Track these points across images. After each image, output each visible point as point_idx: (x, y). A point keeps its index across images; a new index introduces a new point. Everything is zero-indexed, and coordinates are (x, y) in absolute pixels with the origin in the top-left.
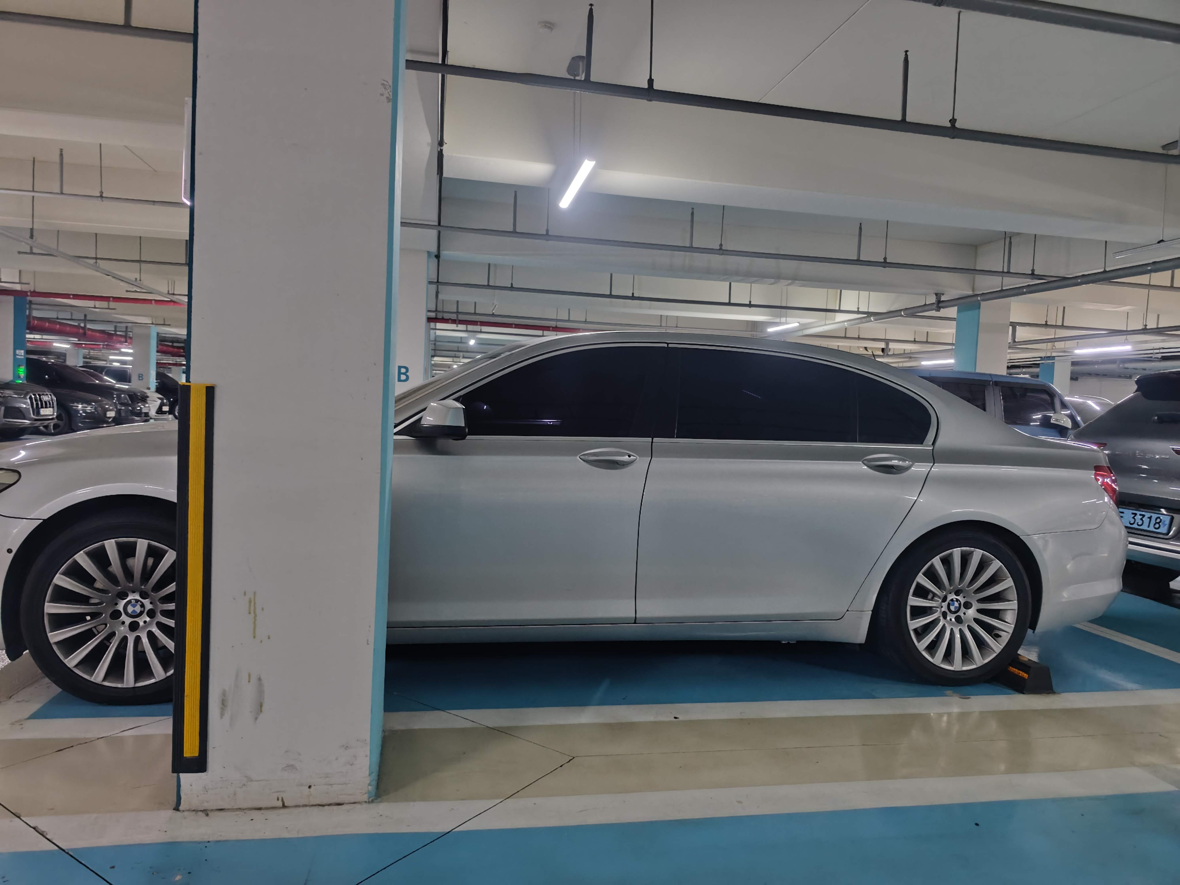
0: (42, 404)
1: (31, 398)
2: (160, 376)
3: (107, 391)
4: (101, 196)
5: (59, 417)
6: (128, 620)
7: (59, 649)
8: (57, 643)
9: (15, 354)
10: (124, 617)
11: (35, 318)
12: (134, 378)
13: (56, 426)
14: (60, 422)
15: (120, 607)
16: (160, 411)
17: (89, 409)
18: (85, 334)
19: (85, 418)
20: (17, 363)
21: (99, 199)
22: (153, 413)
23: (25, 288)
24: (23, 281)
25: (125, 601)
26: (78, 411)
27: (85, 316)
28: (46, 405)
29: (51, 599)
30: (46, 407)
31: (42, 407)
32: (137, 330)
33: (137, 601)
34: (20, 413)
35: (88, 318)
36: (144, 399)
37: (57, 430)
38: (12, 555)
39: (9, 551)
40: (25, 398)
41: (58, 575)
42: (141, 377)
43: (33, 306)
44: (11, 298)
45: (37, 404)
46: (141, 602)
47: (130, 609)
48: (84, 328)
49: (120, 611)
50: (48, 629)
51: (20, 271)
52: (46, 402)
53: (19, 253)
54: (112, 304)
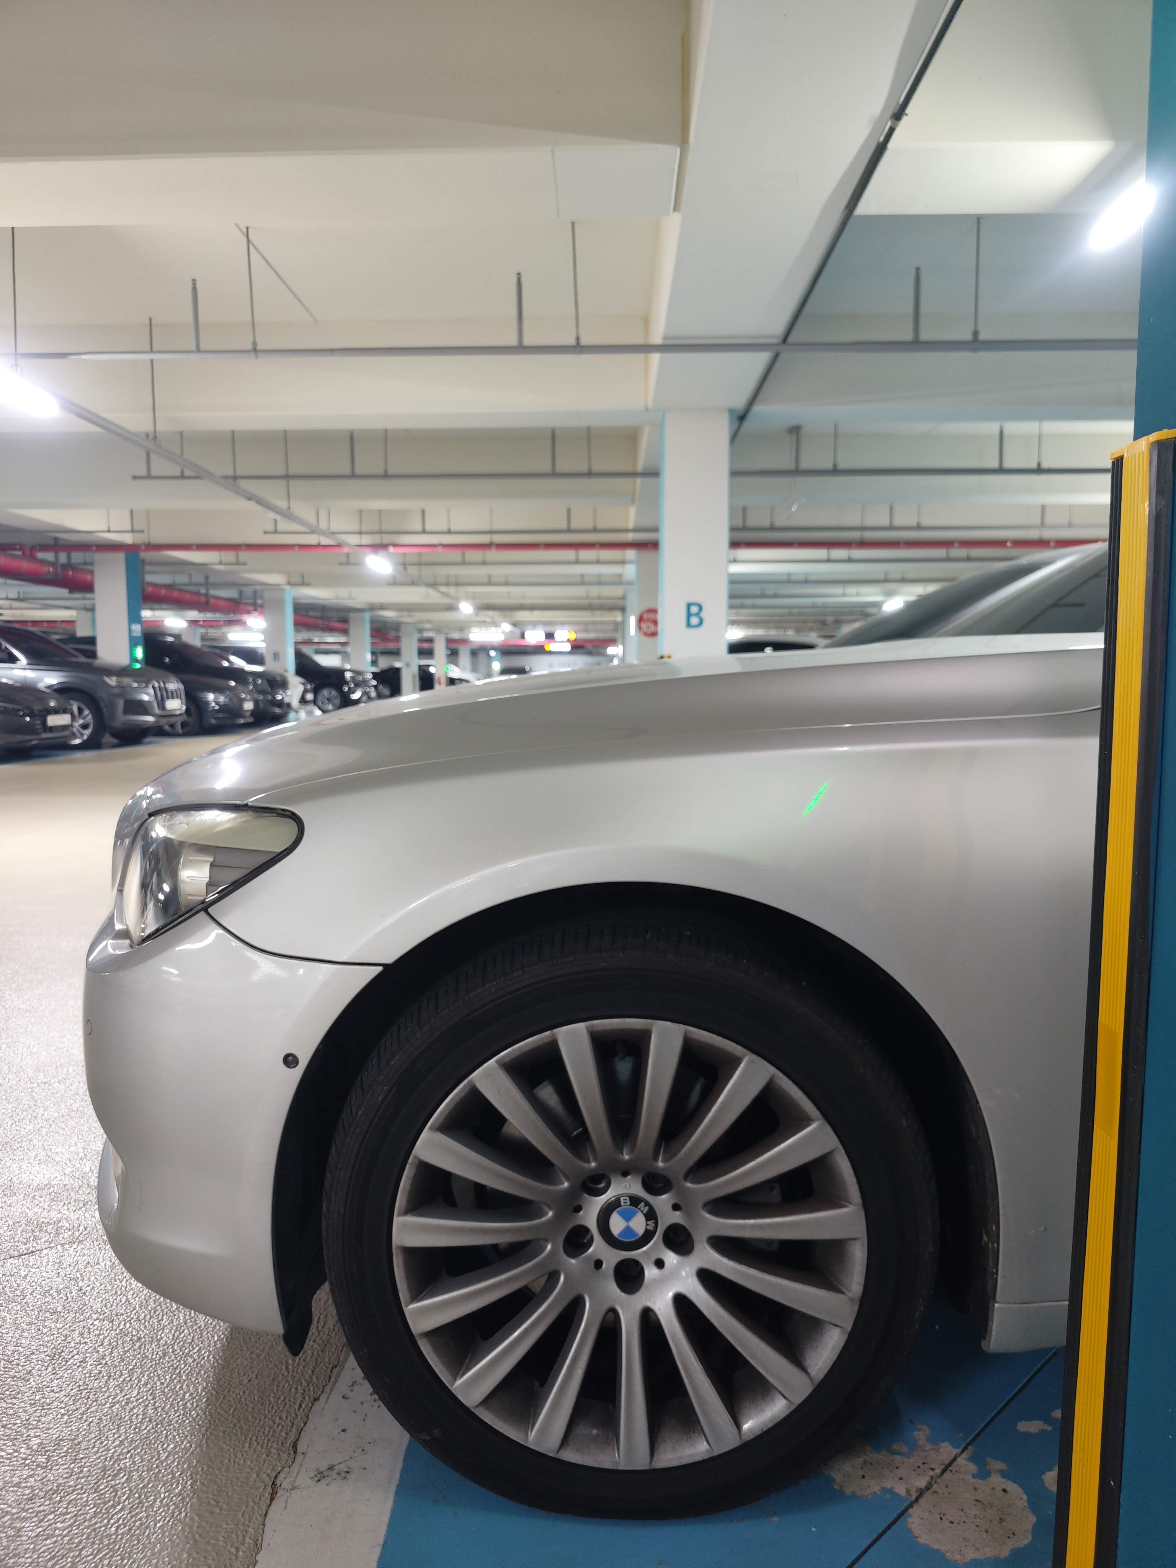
0: (167, 695)
1: (154, 688)
2: (299, 655)
3: (239, 675)
4: (255, 350)
5: (188, 711)
6: (612, 1257)
7: (436, 1349)
8: (430, 1335)
9: (130, 631)
10: (598, 1247)
11: (149, 584)
12: (268, 659)
13: (183, 725)
14: (190, 720)
15: (590, 1218)
16: (303, 701)
17: (222, 699)
18: (207, 602)
19: (218, 711)
20: (133, 643)
21: (253, 354)
22: (295, 703)
23: (139, 539)
24: (136, 528)
25: (603, 1199)
26: (207, 703)
27: (207, 578)
28: (172, 695)
29: (409, 1202)
30: (173, 698)
31: (168, 698)
32: (267, 595)
33: (635, 1201)
34: (142, 708)
35: (211, 580)
36: (283, 684)
37: (186, 729)
38: (298, 1072)
39: (290, 1060)
40: (147, 686)
41: (425, 1134)
42: (276, 656)
43: (147, 568)
44: (121, 556)
45: (162, 695)
46: (647, 1204)
47: (617, 1224)
48: (207, 595)
49: (586, 1230)
50: (403, 1294)
51: (132, 512)
52: (172, 692)
53: (135, 478)
54: (244, 555)
